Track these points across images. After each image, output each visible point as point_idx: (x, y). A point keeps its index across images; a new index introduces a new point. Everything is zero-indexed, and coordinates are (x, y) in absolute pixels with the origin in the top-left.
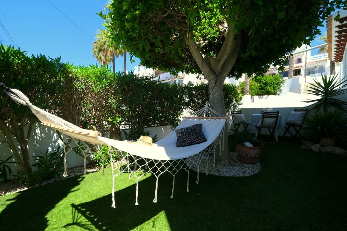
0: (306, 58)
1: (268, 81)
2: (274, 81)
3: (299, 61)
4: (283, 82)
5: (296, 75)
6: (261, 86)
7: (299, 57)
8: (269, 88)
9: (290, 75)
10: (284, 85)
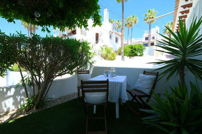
0: (157, 36)
1: (136, 47)
2: (139, 48)
3: (153, 38)
4: (144, 49)
5: (152, 45)
6: (132, 51)
7: (153, 36)
8: (136, 52)
9: (148, 46)
10: (145, 51)
